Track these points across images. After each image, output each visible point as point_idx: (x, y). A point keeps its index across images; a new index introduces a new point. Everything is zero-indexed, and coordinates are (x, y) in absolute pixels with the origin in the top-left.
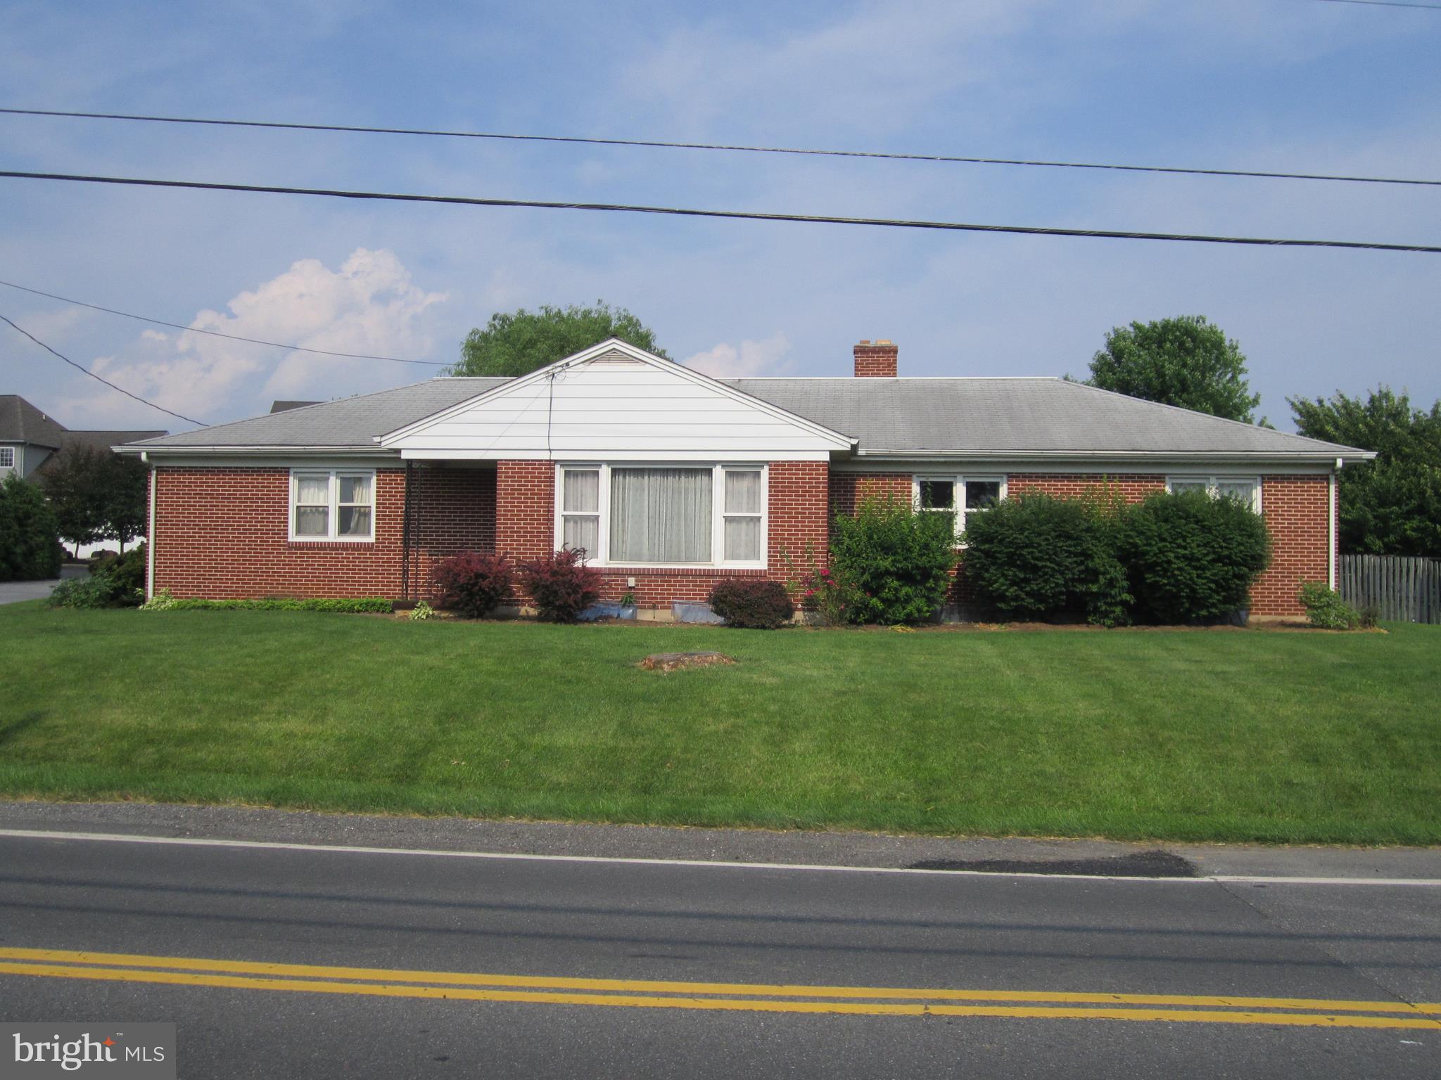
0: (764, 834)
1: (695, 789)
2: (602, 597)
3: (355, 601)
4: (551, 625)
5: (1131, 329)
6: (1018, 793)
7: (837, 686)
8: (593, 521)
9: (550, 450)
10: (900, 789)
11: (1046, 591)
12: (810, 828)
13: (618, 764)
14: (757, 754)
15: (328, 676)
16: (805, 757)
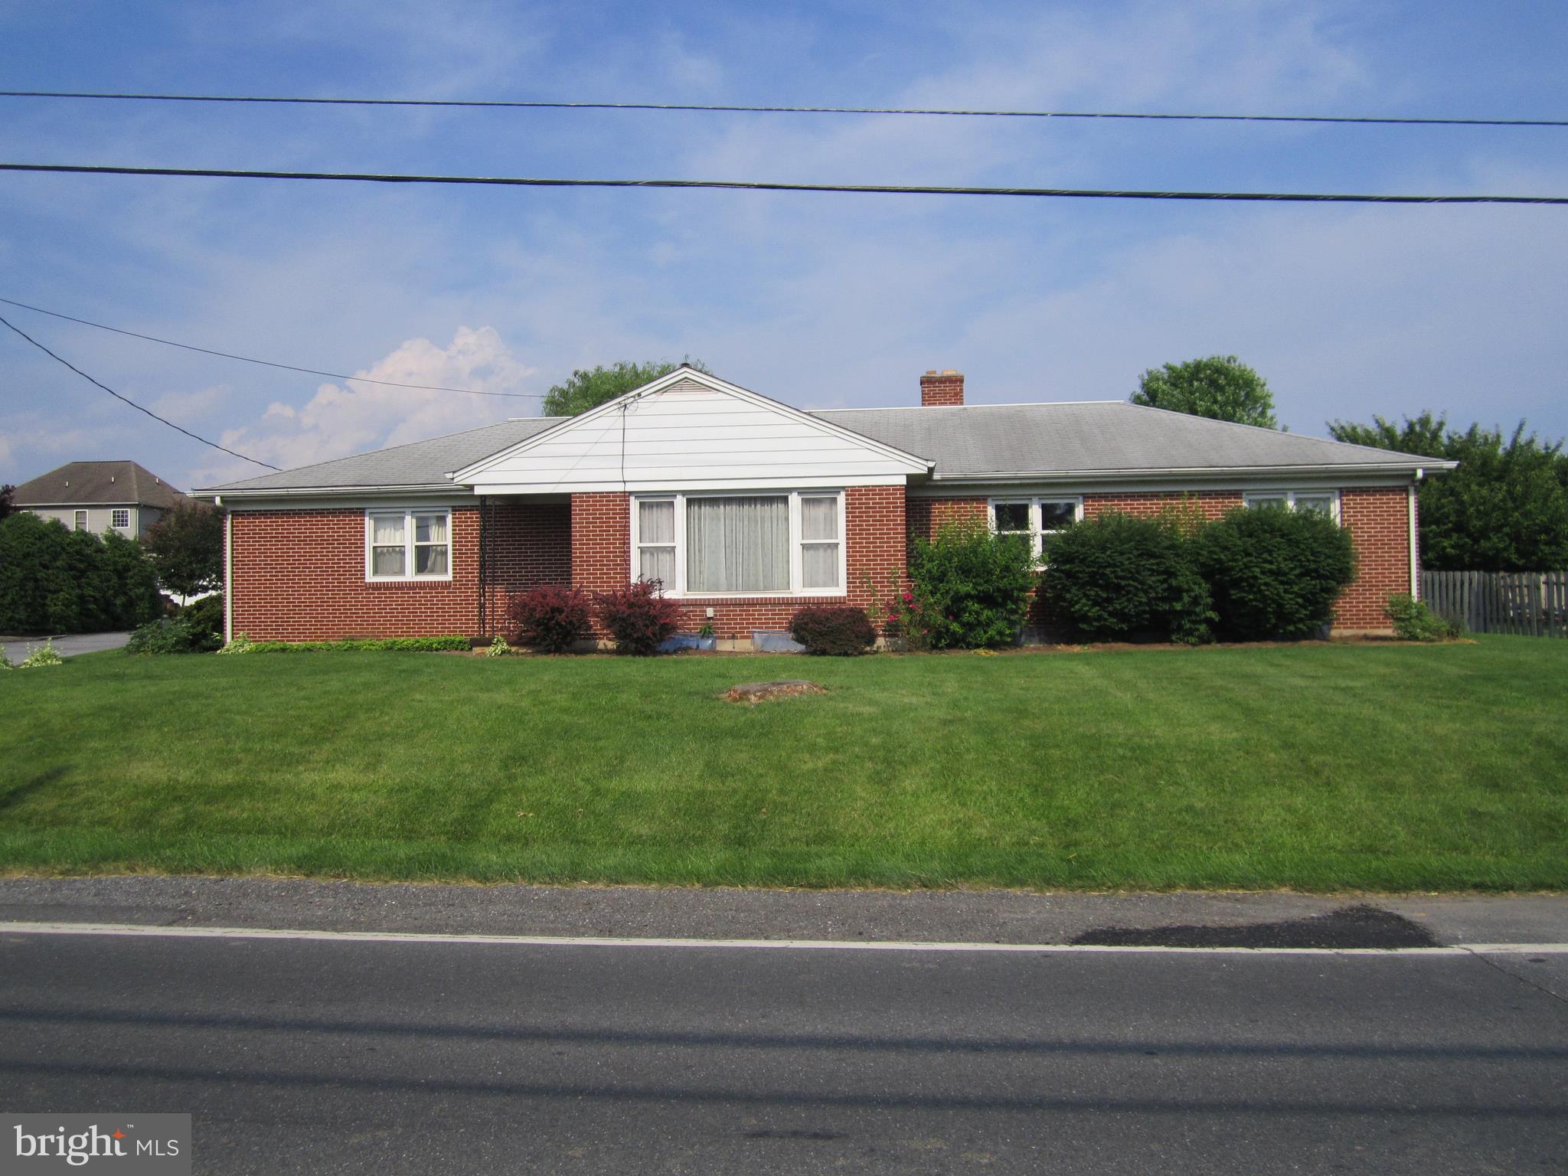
0: (884, 895)
1: (796, 839)
2: (680, 629)
3: (434, 639)
4: (629, 657)
5: (1164, 371)
6: (1169, 834)
7: (941, 713)
8: (670, 553)
9: (624, 482)
10: (1033, 832)
11: (1130, 610)
12: (939, 886)
13: (707, 810)
14: (863, 794)
15: (386, 718)
16: (918, 797)
